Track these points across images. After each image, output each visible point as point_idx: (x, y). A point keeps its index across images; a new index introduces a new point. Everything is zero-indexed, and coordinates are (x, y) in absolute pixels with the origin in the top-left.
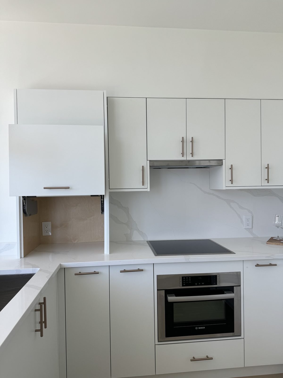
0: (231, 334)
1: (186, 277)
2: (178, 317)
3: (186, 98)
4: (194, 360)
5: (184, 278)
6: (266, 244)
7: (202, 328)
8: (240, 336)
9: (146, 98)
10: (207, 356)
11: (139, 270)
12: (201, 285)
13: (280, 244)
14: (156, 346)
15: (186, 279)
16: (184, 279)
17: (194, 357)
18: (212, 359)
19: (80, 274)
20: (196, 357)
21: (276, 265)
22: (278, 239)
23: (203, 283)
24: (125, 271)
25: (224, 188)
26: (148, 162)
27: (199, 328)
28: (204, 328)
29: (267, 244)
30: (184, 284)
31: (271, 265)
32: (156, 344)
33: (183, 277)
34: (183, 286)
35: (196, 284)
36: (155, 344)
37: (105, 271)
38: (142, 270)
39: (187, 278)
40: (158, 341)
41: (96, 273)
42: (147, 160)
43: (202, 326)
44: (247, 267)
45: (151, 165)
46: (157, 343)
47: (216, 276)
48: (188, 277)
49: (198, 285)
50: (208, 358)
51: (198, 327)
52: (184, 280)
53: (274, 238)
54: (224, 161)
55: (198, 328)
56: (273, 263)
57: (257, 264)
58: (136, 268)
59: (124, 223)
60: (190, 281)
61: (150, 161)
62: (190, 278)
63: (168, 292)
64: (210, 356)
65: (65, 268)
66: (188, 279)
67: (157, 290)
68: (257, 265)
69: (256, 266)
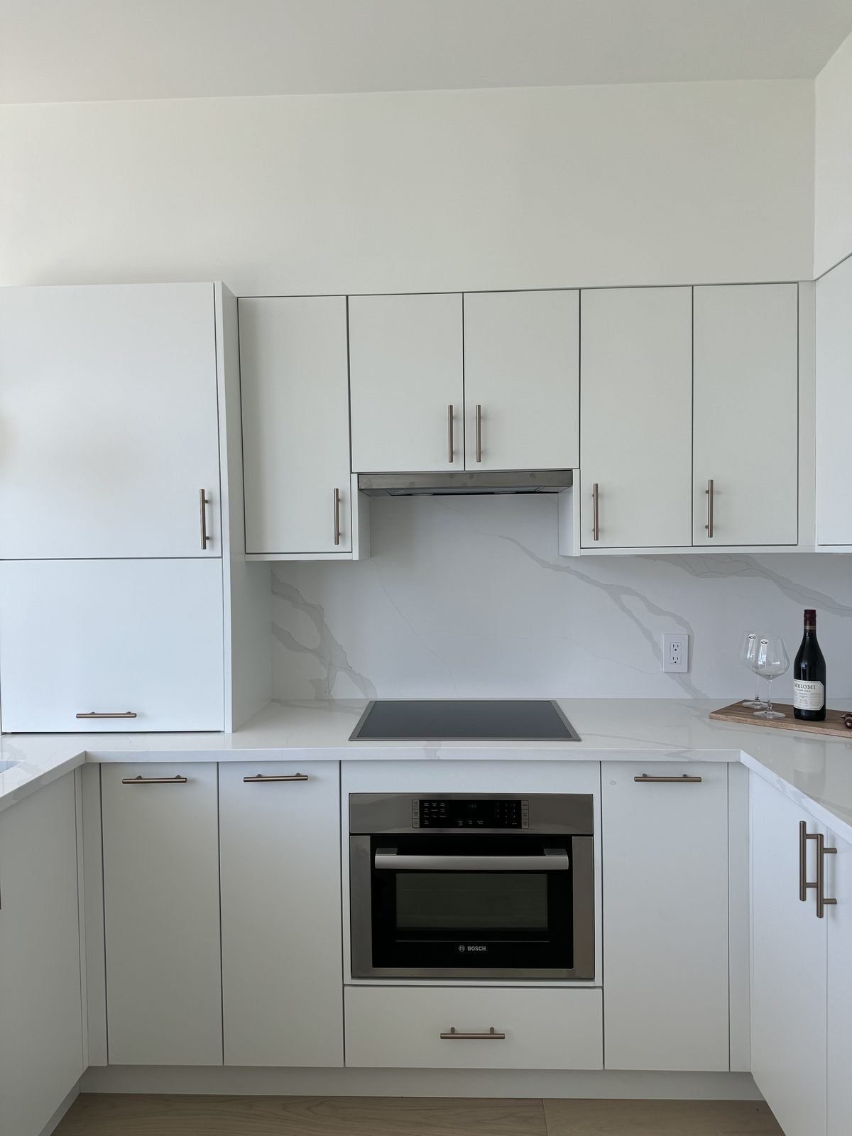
0: (564, 972)
1: (430, 802)
2: (409, 914)
3: (463, 293)
4: (452, 1035)
5: (426, 805)
6: (708, 720)
7: (477, 949)
8: (592, 979)
9: (347, 296)
10: (492, 1029)
11: (300, 778)
12: (475, 826)
13: (746, 721)
14: (345, 988)
15: (430, 807)
16: (426, 807)
17: (453, 1029)
18: (504, 1038)
19: (139, 781)
20: (459, 1030)
21: (698, 780)
22: (757, 705)
23: (481, 822)
24: (260, 779)
25: (576, 552)
26: (355, 477)
27: (469, 948)
28: (484, 949)
29: (711, 718)
30: (426, 822)
31: (685, 779)
32: (345, 983)
33: (422, 802)
34: (422, 825)
35: (460, 822)
36: (343, 984)
37: (208, 777)
38: (305, 779)
39: (434, 805)
40: (353, 977)
41: (180, 780)
42: (351, 473)
43: (479, 945)
44: (613, 783)
45: (362, 487)
46: (348, 980)
47: (519, 802)
48: (439, 802)
49: (466, 825)
50: (493, 1035)
51: (466, 946)
52: (426, 811)
53: (745, 704)
54: (576, 473)
55: (466, 949)
56: (692, 773)
57: (644, 775)
58: (292, 771)
59: (310, 650)
60: (443, 814)
61: (359, 474)
62: (442, 805)
63: (381, 842)
64: (498, 1030)
65: (100, 764)
66: (438, 807)
67: (351, 834)
68: (644, 779)
69: (637, 780)
